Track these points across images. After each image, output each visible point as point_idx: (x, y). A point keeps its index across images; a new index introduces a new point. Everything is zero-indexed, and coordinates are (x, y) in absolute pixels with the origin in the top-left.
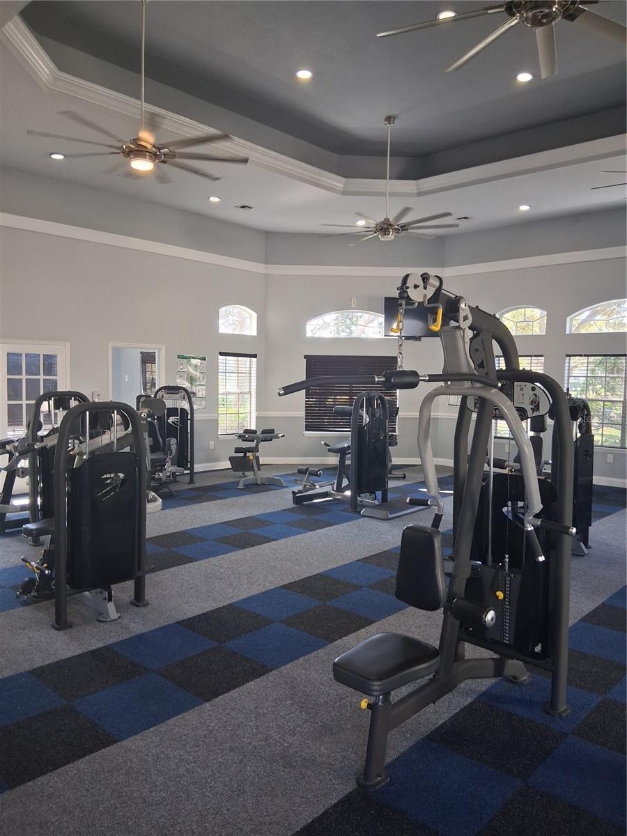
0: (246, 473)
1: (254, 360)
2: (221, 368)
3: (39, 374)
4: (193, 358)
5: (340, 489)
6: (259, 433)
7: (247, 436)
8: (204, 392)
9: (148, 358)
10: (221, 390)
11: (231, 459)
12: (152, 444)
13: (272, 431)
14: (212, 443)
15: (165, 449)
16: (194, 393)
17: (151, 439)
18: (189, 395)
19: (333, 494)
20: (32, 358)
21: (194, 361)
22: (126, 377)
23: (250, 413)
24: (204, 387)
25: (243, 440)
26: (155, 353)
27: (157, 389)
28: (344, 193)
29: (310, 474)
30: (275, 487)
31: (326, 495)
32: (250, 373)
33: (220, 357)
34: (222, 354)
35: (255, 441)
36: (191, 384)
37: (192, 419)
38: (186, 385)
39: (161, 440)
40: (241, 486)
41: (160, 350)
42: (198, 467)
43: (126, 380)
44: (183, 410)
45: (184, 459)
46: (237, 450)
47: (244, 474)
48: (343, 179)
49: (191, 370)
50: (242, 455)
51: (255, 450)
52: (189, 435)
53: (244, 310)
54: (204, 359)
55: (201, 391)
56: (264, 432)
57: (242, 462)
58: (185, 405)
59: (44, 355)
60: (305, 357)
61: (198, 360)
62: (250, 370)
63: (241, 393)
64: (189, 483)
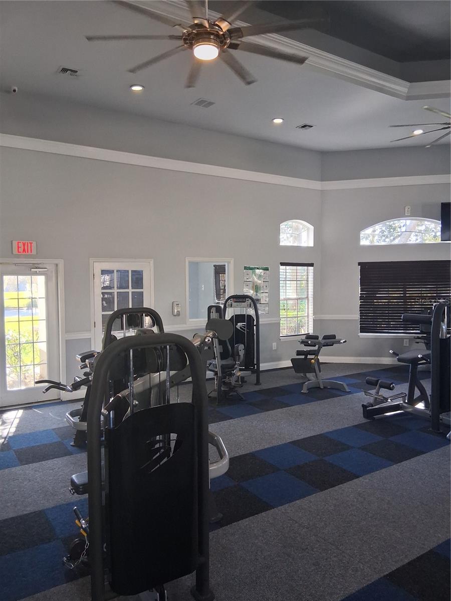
0: (308, 375)
1: (311, 268)
2: (282, 277)
3: (128, 288)
4: (258, 269)
5: (412, 401)
6: (320, 338)
7: (310, 342)
8: (267, 299)
9: (220, 270)
10: (282, 297)
11: (293, 360)
12: (222, 351)
13: (334, 337)
14: (274, 345)
15: (235, 355)
16: (258, 300)
17: (221, 346)
18: (255, 302)
19: (404, 407)
20: (123, 274)
21: (257, 271)
22: (203, 286)
23: (308, 316)
24: (267, 294)
25: (305, 345)
26: (225, 265)
27: (227, 298)
28: (409, 98)
29: (381, 386)
30: (339, 393)
31: (397, 407)
32: (307, 281)
33: (282, 267)
34: (282, 264)
35: (317, 346)
36: (257, 292)
37: (257, 325)
38: (251, 293)
39: (230, 347)
40: (304, 391)
41: (229, 263)
42: (263, 366)
43: (203, 289)
44: (250, 317)
45: (251, 362)
46: (299, 353)
47: (305, 375)
48: (408, 84)
49: (256, 279)
50: (303, 357)
51: (316, 353)
52: (255, 336)
53: (301, 224)
54: (267, 269)
55: (264, 297)
56: (325, 338)
57: (303, 364)
58: (251, 312)
59: (132, 271)
60: (360, 264)
61: (261, 271)
62: (308, 278)
63: (300, 299)
64: (255, 385)
